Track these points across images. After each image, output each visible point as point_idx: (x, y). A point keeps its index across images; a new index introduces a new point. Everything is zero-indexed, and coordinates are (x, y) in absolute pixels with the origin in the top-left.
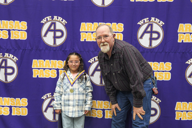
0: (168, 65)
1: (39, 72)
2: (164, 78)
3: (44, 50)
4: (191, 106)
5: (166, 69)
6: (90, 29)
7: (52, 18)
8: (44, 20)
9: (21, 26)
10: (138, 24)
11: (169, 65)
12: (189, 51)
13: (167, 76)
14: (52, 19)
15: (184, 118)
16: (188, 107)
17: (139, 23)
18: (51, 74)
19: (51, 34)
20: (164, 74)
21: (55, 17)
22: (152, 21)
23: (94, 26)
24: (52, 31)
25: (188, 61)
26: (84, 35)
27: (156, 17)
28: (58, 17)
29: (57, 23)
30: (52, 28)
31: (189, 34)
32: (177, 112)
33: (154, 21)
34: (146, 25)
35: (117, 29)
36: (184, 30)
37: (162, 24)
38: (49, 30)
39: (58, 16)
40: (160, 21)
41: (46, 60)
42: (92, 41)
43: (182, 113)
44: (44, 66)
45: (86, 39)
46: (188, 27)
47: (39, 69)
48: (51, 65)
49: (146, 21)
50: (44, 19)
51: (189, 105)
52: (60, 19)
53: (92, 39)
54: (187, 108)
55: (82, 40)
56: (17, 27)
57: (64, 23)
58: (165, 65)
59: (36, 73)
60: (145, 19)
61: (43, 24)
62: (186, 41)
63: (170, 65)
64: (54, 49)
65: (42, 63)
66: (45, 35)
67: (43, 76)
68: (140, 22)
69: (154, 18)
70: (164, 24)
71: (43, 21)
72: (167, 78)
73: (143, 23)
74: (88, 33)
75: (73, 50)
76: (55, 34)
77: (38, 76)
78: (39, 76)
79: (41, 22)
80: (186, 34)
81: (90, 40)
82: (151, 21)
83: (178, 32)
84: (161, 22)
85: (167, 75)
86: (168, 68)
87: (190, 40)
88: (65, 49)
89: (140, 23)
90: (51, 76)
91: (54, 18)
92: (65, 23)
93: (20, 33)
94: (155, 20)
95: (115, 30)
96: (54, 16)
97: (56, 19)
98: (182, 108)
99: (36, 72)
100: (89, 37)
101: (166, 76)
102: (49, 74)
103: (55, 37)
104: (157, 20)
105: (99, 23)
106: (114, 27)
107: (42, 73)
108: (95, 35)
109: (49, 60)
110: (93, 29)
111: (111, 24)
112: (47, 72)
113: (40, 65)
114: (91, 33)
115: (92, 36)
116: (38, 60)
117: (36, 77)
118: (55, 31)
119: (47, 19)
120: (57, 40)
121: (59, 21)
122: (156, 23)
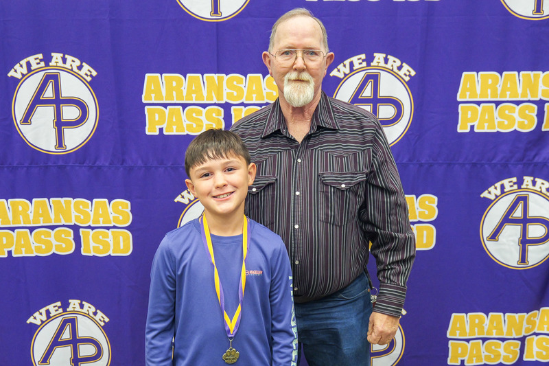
0: (427, 203)
1: (13, 237)
3: (25, 169)
4: (495, 325)
5: (420, 217)
6: (174, 93)
7: (47, 60)
8: (17, 67)
11: (429, 203)
12: (492, 160)
13: (423, 235)
14: (47, 65)
15: (474, 359)
16: (486, 328)
18: (55, 243)
19: (45, 114)
22: (377, 64)
23: (190, 86)
25: (489, 189)
26: (157, 116)
27: (389, 51)
28: (64, 56)
30: (49, 93)
31: (494, 105)
32: (452, 343)
33: (382, 64)
34: (357, 79)
35: (265, 95)
36: (478, 91)
38: (37, 101)
41: (34, 200)
42: (185, 134)
43: (469, 345)
44: (31, 218)
45: (164, 126)
46: (490, 82)
47: (13, 229)
48: (52, 216)
49: (356, 66)
50: (18, 64)
51: (491, 322)
53: (185, 126)
54: (485, 330)
55: (151, 130)
57: (86, 74)
58: (420, 202)
59: (5, 242)
60: (355, 59)
61: (16, 82)
62: (484, 129)
63: (434, 203)
64: (61, 163)
65: (20, 208)
66: (26, 119)
67: (29, 250)
68: (339, 67)
69: (384, 55)
70: (413, 73)
71: (15, 71)
72: (425, 241)
73: (347, 71)
74: (168, 107)
75: (122, 164)
76: (58, 113)
77: (10, 253)
78: (15, 254)
80: (482, 105)
81: (177, 131)
84: (406, 67)
85: (425, 232)
86: (427, 212)
87: (496, 124)
88: (95, 163)
89: (339, 71)
90: (56, 250)
92: (91, 76)
94: (386, 61)
95: (256, 97)
96: (53, 54)
97: (61, 64)
98: (468, 331)
99: (4, 239)
100: (174, 120)
101: (420, 236)
102: (50, 242)
103: (60, 124)
104: (394, 62)
105: (205, 75)
106: (254, 88)
107: (23, 243)
108: (194, 115)
109: (46, 199)
110: (185, 94)
111: (244, 78)
112: (43, 237)
113: (14, 217)
114: (180, 107)
115: (184, 117)
116: (9, 200)
117: (6, 256)
118: (58, 102)
119: (29, 64)
120: (68, 132)
121: (71, 71)
122: (391, 72)
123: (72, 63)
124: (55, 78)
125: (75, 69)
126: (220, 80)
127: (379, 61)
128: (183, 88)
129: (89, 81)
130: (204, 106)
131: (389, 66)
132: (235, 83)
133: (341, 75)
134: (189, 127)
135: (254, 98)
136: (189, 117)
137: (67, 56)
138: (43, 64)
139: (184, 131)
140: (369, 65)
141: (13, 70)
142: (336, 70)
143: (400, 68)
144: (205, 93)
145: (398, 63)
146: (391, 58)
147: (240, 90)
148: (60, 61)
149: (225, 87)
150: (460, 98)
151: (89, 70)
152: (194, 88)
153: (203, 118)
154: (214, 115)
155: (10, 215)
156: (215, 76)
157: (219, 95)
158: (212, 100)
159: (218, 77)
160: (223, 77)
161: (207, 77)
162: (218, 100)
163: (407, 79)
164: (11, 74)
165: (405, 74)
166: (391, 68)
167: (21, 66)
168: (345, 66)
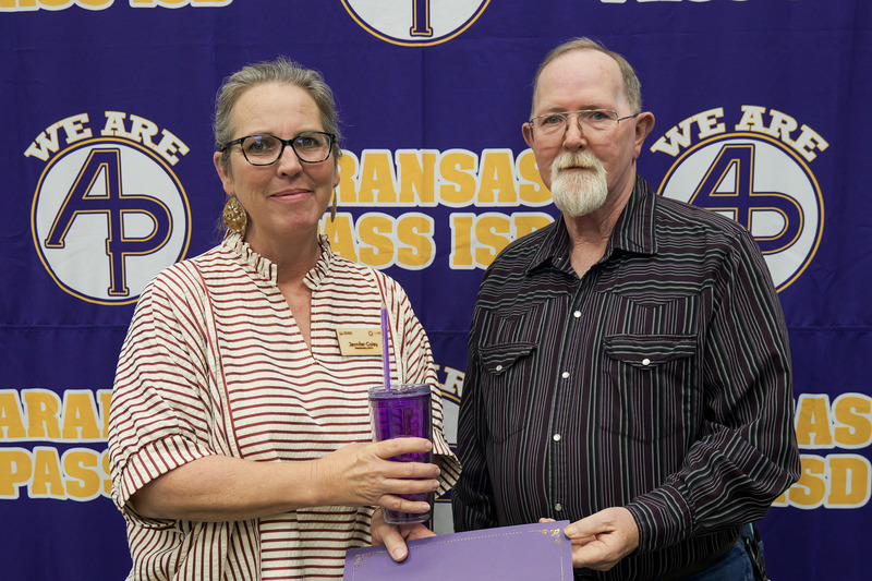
0: (853, 411)
1: (29, 462)
2: (828, 491)
3: (52, 333)
5: (838, 440)
7: (97, 124)
8: (41, 138)
10: (654, 149)
11: (858, 410)
13: (844, 479)
14: (96, 134)
17: (659, 146)
18: (103, 477)
19: (91, 229)
20: (828, 471)
21: (115, 119)
22: (747, 128)
23: (368, 173)
24: (95, 205)
27: (772, 101)
28: (128, 117)
29: (128, 157)
30: (99, 188)
33: (759, 127)
34: (706, 158)
35: (517, 189)
37: (816, 150)
38: (78, 202)
39: (130, 108)
40: (799, 126)
41: (67, 393)
44: (61, 427)
47: (29, 446)
48: (100, 424)
49: (705, 132)
50: (43, 134)
52: (143, 128)
53: (357, 251)
57: (169, 152)
58: (837, 410)
59: (14, 470)
60: (702, 119)
61: (38, 168)
63: (868, 411)
64: (118, 322)
65: (43, 407)
66: (56, 238)
67: (57, 488)
69: (763, 110)
70: (823, 145)
71: (38, 146)
72: (849, 490)
73: (686, 141)
77: (23, 490)
78: (34, 492)
79: (27, 154)
82: (738, 128)
84: (808, 133)
85: (849, 472)
86: (852, 430)
90: (105, 490)
91: (109, 125)
92: (178, 154)
94: (767, 120)
95: (500, 195)
96: (107, 114)
97: (121, 132)
99: (14, 465)
100: (336, 240)
101: (839, 480)
102: (95, 476)
103: (118, 247)
104: (783, 123)
105: (399, 152)
106: (496, 178)
107: (47, 472)
108: (375, 230)
109: (89, 392)
110: (357, 189)
111: (475, 156)
112: (81, 464)
113: (32, 423)
114: (349, 215)
115: (355, 233)
116: (24, 391)
117: (16, 496)
118: (116, 205)
119: (62, 133)
120: (132, 263)
121: (139, 146)
122: (777, 142)
123: (143, 130)
124: (112, 160)
125: (148, 142)
126: (428, 161)
127: (751, 121)
128: (354, 178)
129: (173, 164)
130: (396, 212)
131: (772, 131)
132: (458, 167)
133: (673, 151)
135: (496, 198)
136: (366, 234)
137: (133, 117)
138: (88, 133)
140: (730, 129)
141: (34, 144)
142: (663, 139)
143: (795, 135)
144: (397, 186)
145: (792, 124)
146: (777, 116)
147: (467, 182)
148: (121, 126)
149: (437, 174)
151: (174, 144)
152: (375, 178)
153: (393, 236)
154: (415, 230)
155: (25, 419)
156: (418, 154)
157: (426, 192)
158: (412, 201)
159: (424, 155)
160: (434, 155)
161: (401, 155)
162: (423, 200)
163: (811, 156)
164: (31, 151)
165: (807, 148)
166: (777, 135)
167: (48, 137)
168: (681, 131)
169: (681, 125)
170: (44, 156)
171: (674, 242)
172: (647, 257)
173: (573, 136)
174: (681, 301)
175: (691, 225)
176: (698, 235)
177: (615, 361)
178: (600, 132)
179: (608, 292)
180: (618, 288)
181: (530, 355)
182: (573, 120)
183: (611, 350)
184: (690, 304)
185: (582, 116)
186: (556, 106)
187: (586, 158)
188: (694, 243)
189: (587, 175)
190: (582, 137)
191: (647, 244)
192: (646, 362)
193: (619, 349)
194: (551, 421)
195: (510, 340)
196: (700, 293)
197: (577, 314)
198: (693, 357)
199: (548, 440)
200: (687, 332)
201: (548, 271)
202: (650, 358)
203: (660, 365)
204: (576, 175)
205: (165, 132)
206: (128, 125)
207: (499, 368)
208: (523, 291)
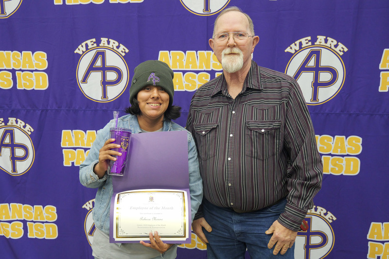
0: (354, 142)
1: (75, 154)
2: (344, 169)
3: (83, 111)
5: (348, 151)
6: (178, 64)
7: (98, 42)
8: (80, 47)
9: (36, 62)
10: (286, 51)
11: (356, 142)
13: (350, 165)
14: (98, 45)
17: (288, 50)
19: (96, 77)
20: (344, 162)
21: (104, 40)
22: (319, 44)
23: (188, 59)
24: (97, 69)
27: (328, 34)
28: (108, 40)
30: (99, 63)
32: (370, 244)
33: (323, 43)
34: (304, 54)
37: (343, 51)
38: (92, 68)
39: (109, 37)
40: (338, 43)
41: (88, 131)
43: (384, 246)
44: (85, 143)
47: (75, 149)
49: (304, 45)
52: (114, 43)
53: (184, 85)
56: (27, 65)
57: (122, 51)
58: (348, 142)
59: (70, 156)
60: (303, 40)
61: (79, 57)
63: (359, 142)
64: (104, 108)
65: (80, 136)
66: (85, 80)
68: (291, 46)
69: (325, 37)
70: (346, 50)
71: (79, 49)
72: (352, 169)
73: (297, 48)
76: (104, 76)
77: (73, 163)
78: (76, 164)
79: (75, 52)
81: (179, 89)
82: (316, 43)
83: (380, 68)
84: (341, 45)
85: (352, 163)
86: (354, 149)
89: (291, 48)
91: (102, 42)
92: (125, 52)
93: (34, 77)
94: (326, 41)
96: (102, 39)
97: (106, 45)
98: (383, 235)
100: (177, 81)
101: (348, 165)
103: (105, 83)
104: (332, 42)
105: (198, 52)
108: (190, 78)
109: (95, 131)
110: (185, 64)
113: (76, 141)
114: (182, 73)
115: (183, 79)
116: (73, 131)
117: (70, 165)
118: (104, 69)
119: (87, 45)
120: (109, 88)
121: (112, 50)
122: (330, 49)
123: (114, 44)
124: (103, 54)
125: (115, 48)
126: (208, 55)
127: (321, 41)
128: (183, 60)
129: (123, 55)
130: (197, 72)
131: (328, 45)
133: (293, 51)
134: (187, 86)
136: (187, 79)
137: (110, 40)
138: (95, 45)
139: (183, 89)
140: (313, 44)
141: (77, 49)
142: (289, 47)
143: (336, 46)
144: (198, 63)
145: (335, 42)
146: (330, 39)
148: (106, 43)
149: (211, 60)
150: (381, 67)
151: (124, 49)
152: (191, 60)
153: (196, 80)
155: (74, 140)
156: (205, 52)
157: (208, 65)
158: (203, 68)
159: (207, 53)
160: (210, 53)
161: (199, 53)
162: (206, 68)
163: (341, 54)
164: (77, 51)
165: (340, 51)
166: (330, 46)
167: (82, 46)
168: (296, 45)
169: (296, 42)
170: (81, 53)
171: (268, 85)
172: (259, 91)
173: (231, 42)
174: (274, 107)
175: (274, 78)
176: (277, 82)
177: (251, 130)
178: (241, 41)
179: (245, 104)
180: (249, 103)
181: (216, 128)
182: (231, 36)
183: (249, 126)
184: (277, 108)
185: (235, 34)
186: (225, 31)
187: (236, 50)
188: (275, 85)
189: (236, 56)
190: (235, 42)
191: (259, 85)
192: (263, 131)
193: (252, 126)
194: (227, 153)
195: (207, 122)
196: (281, 104)
197: (234, 112)
198: (279, 128)
199: (226, 160)
200: (277, 119)
201: (220, 96)
202: (265, 129)
203: (268, 132)
204: (232, 56)
205: (121, 45)
206: (109, 43)
207: (204, 133)
208: (210, 103)
